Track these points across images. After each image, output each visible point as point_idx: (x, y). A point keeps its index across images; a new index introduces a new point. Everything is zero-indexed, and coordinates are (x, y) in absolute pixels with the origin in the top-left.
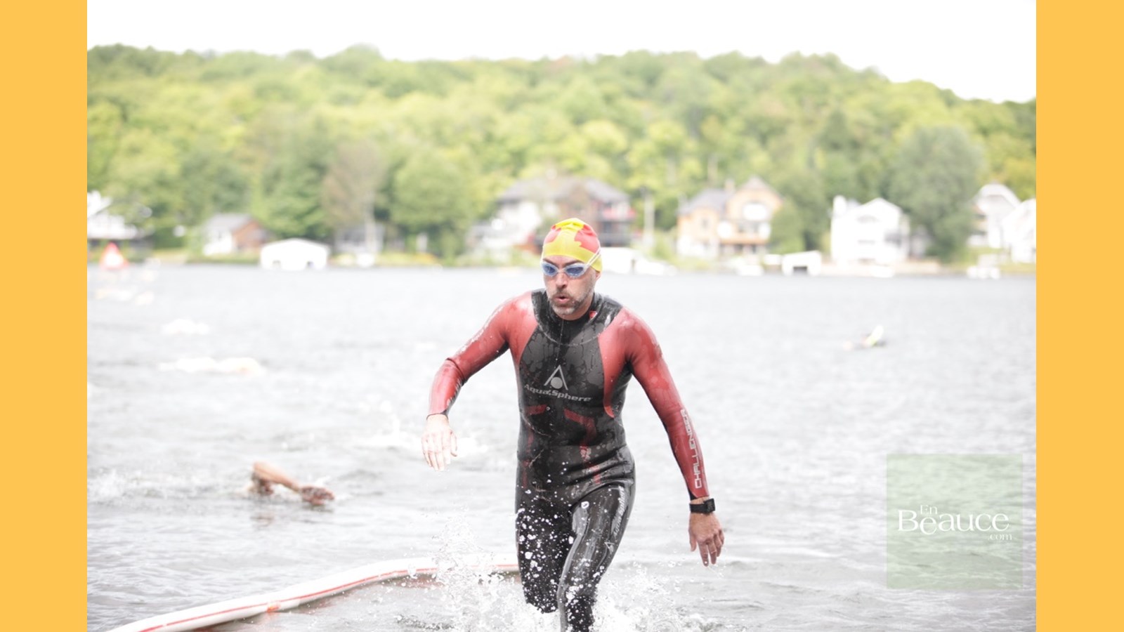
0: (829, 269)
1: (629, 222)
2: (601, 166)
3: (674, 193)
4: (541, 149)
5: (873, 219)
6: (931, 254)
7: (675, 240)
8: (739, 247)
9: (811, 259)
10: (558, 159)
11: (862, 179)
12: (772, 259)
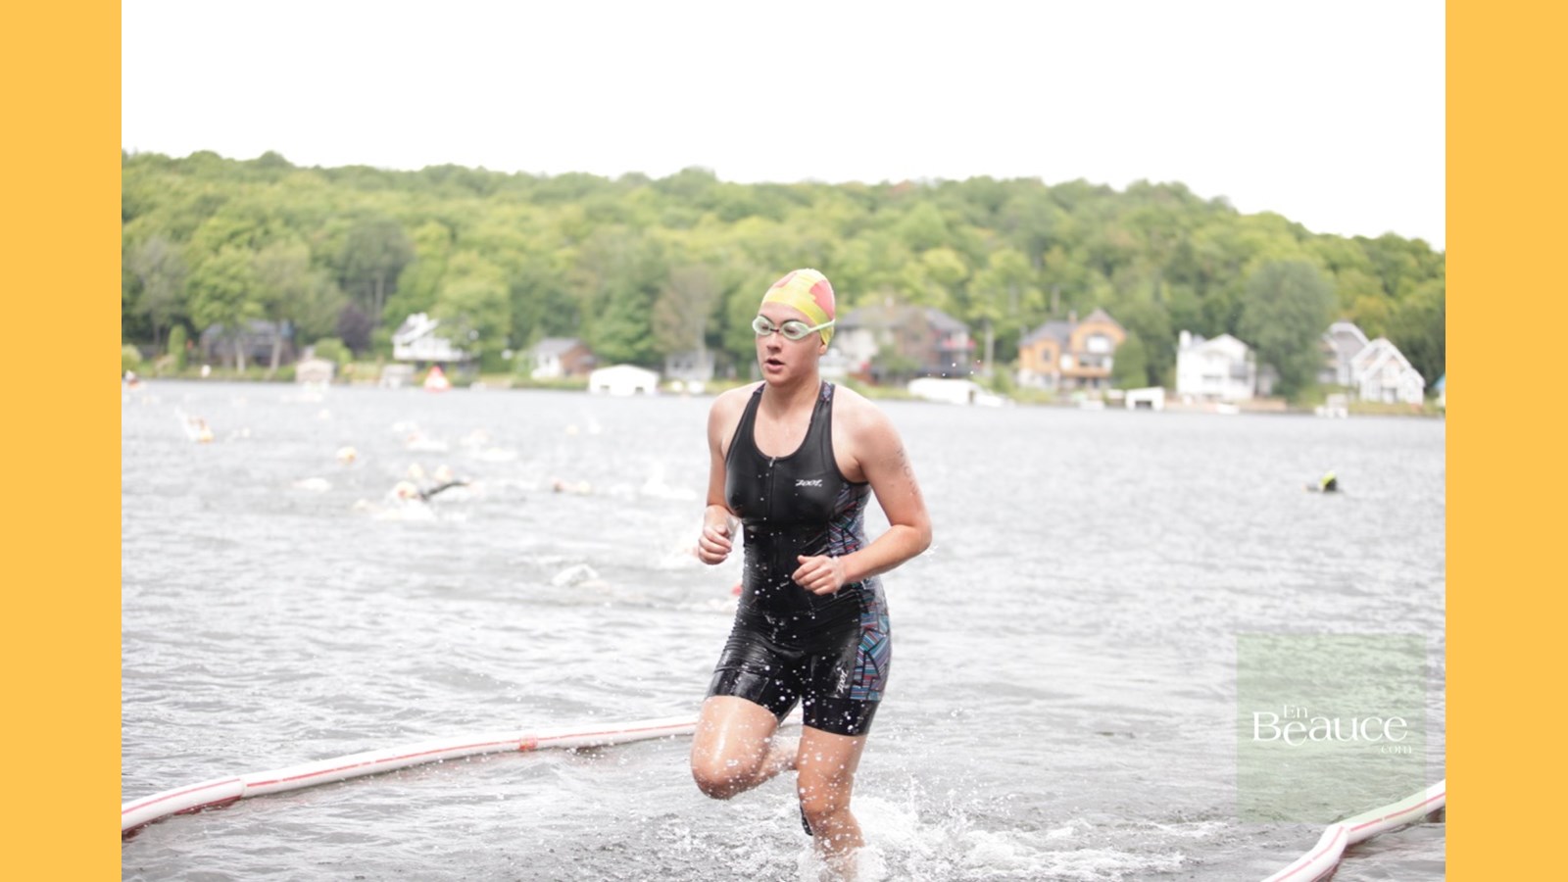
0: (1173, 405)
1: (969, 353)
2: (941, 295)
3: (1014, 323)
4: (880, 276)
5: (1220, 354)
6: (1278, 392)
7: (1016, 371)
8: (1082, 381)
9: (1156, 394)
10: (899, 285)
11: (1209, 313)
12: (1115, 394)
